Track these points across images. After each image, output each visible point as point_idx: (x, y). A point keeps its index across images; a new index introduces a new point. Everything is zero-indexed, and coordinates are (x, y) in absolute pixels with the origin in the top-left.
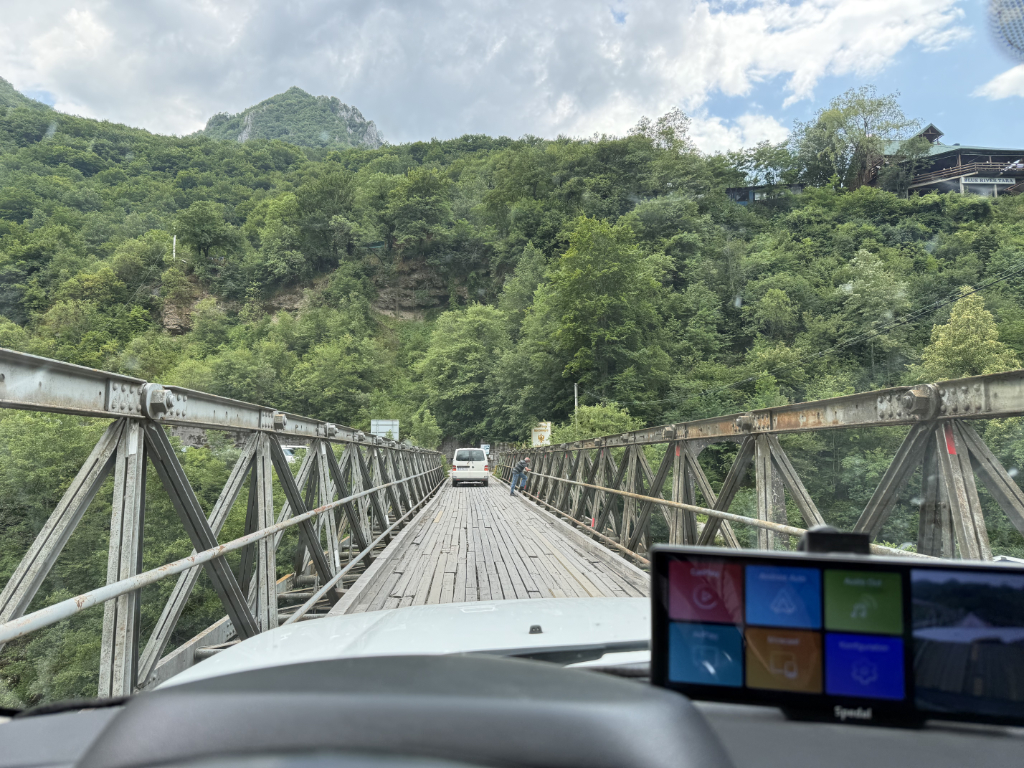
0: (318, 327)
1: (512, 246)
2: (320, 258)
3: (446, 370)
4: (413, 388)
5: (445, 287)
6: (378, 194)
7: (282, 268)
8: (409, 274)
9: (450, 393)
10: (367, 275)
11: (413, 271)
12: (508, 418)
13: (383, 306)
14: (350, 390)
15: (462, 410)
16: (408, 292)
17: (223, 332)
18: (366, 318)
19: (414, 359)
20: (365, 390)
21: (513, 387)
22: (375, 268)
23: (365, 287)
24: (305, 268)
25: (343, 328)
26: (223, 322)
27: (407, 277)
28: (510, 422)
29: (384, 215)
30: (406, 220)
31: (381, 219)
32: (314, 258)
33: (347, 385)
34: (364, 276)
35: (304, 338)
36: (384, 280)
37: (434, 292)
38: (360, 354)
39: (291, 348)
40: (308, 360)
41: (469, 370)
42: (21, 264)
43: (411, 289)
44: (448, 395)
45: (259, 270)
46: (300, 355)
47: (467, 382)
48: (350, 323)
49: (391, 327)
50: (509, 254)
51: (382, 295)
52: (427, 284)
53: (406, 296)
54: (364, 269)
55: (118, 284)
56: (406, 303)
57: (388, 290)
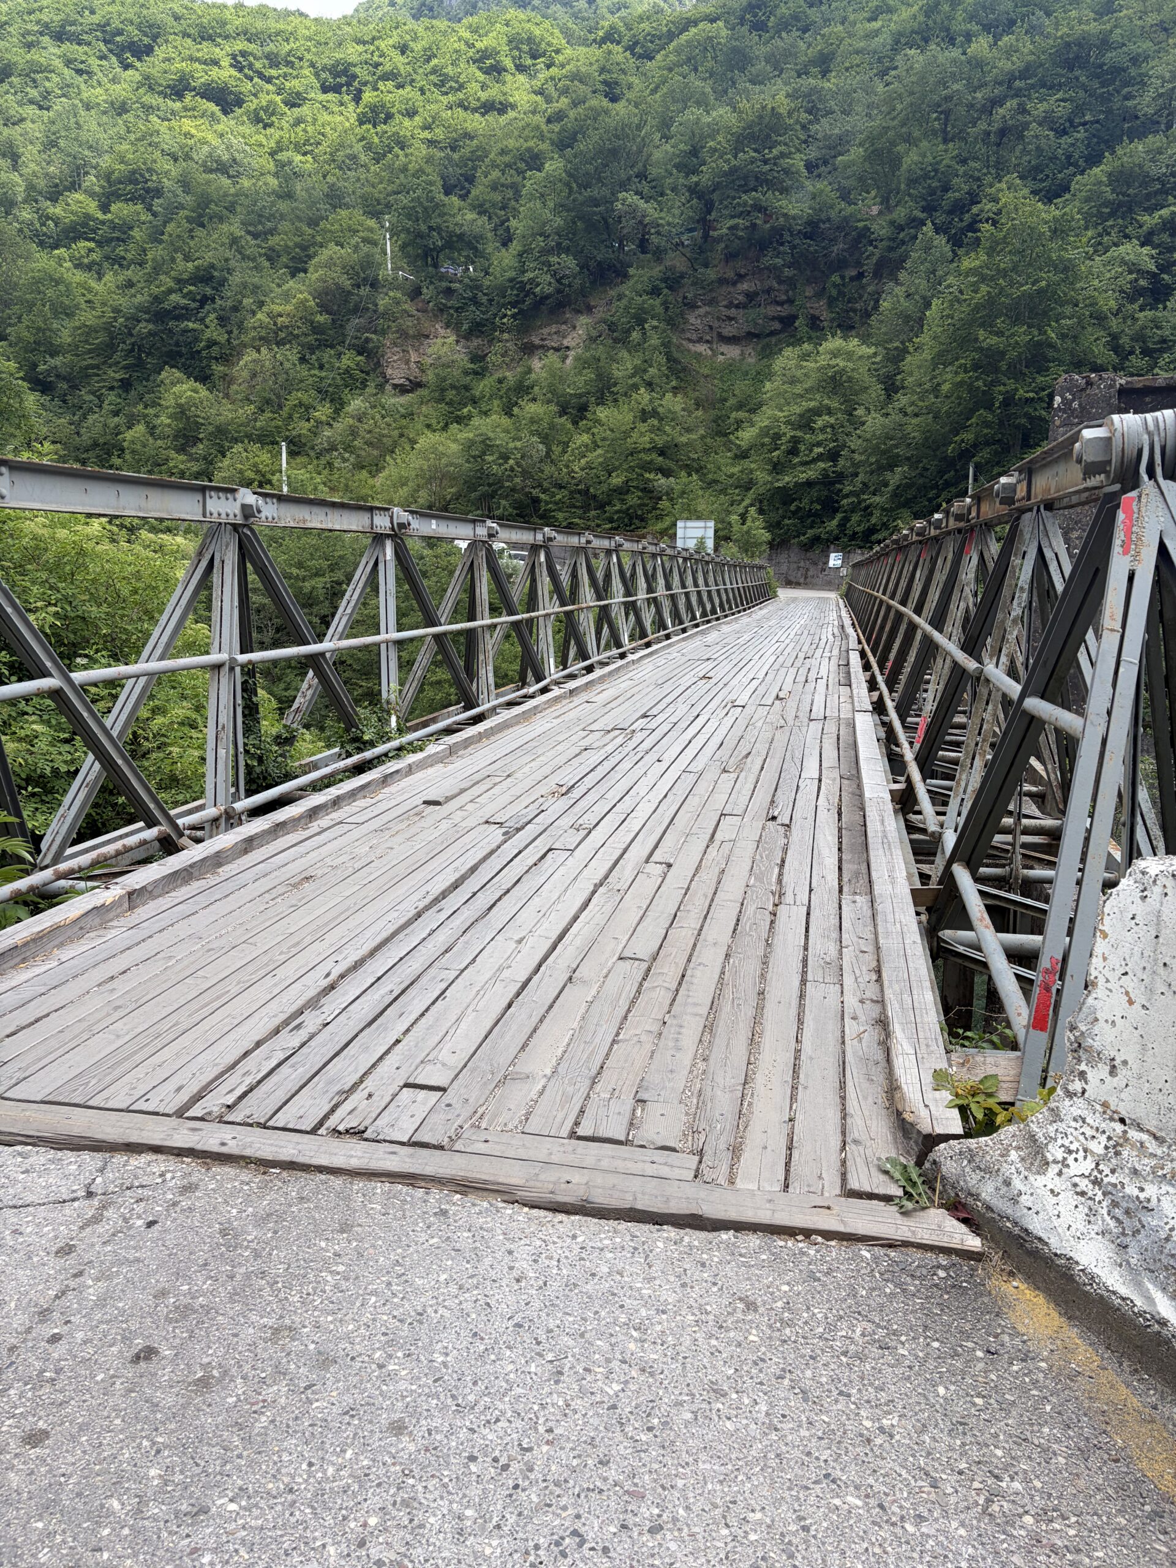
0: (600, 377)
1: (901, 228)
2: (599, 263)
3: (784, 444)
4: (735, 470)
5: (790, 301)
6: (688, 148)
7: (545, 284)
8: (734, 284)
9: (787, 479)
10: (670, 288)
11: (741, 277)
12: (871, 514)
13: (694, 337)
14: (647, 475)
15: (805, 503)
16: (733, 312)
17: (467, 388)
18: (669, 359)
19: (739, 423)
20: (667, 473)
21: (881, 469)
22: (682, 276)
23: (667, 309)
24: (578, 281)
25: (636, 380)
26: (466, 373)
27: (731, 289)
28: (873, 520)
29: (697, 184)
30: (733, 193)
31: (693, 190)
32: (592, 264)
33: (642, 468)
34: (665, 291)
35: (581, 396)
36: (695, 296)
37: (773, 310)
38: (661, 419)
39: (563, 412)
40: (588, 430)
41: (818, 441)
42: (190, 292)
43: (737, 307)
44: (786, 479)
45: (512, 288)
46: (575, 423)
47: (814, 461)
48: (645, 371)
49: (706, 371)
50: (895, 243)
51: (692, 320)
52: (762, 298)
53: (730, 319)
54: (665, 280)
55: (321, 318)
56: (728, 330)
57: (702, 311)
